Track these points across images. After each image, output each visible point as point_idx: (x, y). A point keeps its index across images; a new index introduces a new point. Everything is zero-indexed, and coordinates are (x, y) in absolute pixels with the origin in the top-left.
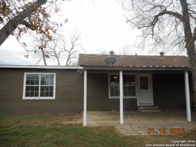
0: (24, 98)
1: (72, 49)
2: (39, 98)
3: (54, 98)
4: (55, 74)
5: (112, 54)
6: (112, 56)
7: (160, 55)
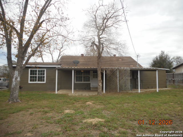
0: (29, 82)
1: (62, 48)
2: (37, 82)
3: (45, 82)
4: (45, 70)
5: (83, 56)
6: (82, 57)
7: (113, 56)
